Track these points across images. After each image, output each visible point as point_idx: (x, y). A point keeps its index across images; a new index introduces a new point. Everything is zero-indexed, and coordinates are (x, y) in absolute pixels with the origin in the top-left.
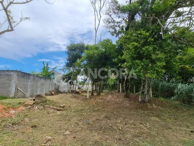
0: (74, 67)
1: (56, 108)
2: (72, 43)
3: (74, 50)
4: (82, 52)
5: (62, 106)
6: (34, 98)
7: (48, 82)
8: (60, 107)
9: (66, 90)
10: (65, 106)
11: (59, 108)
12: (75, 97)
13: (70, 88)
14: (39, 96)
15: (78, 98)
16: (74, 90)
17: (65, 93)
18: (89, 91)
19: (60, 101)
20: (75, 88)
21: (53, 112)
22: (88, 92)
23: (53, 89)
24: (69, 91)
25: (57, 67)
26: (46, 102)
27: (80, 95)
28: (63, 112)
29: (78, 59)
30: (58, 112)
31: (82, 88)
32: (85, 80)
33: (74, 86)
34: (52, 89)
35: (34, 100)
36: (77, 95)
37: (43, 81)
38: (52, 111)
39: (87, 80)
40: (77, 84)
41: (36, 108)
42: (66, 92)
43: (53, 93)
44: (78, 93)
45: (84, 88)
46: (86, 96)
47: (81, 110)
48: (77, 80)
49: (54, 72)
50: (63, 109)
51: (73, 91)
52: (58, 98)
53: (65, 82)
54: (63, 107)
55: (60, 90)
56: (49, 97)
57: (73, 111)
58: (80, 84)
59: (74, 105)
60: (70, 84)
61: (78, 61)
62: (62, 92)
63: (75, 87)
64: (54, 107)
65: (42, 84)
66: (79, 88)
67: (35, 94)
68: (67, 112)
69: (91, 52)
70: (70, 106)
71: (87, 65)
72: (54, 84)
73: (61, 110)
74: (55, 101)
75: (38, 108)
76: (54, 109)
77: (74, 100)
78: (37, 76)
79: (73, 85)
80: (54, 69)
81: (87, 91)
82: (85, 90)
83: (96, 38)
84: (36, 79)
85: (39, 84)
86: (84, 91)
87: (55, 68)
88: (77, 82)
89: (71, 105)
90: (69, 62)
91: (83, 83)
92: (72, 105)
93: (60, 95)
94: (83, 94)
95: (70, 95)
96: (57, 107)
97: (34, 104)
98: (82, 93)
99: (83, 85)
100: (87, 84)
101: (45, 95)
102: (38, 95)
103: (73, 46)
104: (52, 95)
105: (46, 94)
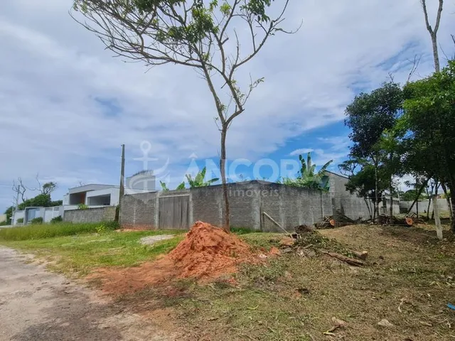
0: (377, 153)
1: (344, 257)
2: (358, 96)
3: (369, 110)
4: (393, 109)
5: (359, 254)
6: (295, 233)
7: (316, 198)
8: (355, 256)
9: (364, 213)
10: (366, 254)
11: (353, 260)
12: (394, 234)
13: (376, 210)
14: (302, 229)
15: (404, 237)
16: (388, 214)
17: (363, 222)
18: (442, 219)
19: (352, 242)
20: (391, 209)
21: (340, 266)
22: (437, 221)
23: (331, 215)
24: (375, 219)
25: (332, 161)
26: (318, 242)
27: (411, 228)
28: (364, 270)
29: (386, 131)
30: (352, 268)
31: (414, 209)
32: (421, 187)
33: (384, 204)
34: (328, 213)
35: (295, 236)
36: (397, 229)
37: (305, 196)
38: (335, 263)
39: (429, 183)
40: (394, 199)
41: (302, 253)
42: (364, 219)
43: (332, 222)
44: (402, 223)
45: (423, 207)
46: (435, 233)
47: (420, 272)
48: (392, 189)
49: (326, 174)
50: (364, 263)
51: (386, 218)
52: (346, 236)
53: (358, 196)
54: (364, 257)
55: (346, 215)
56: (323, 232)
57: (394, 272)
58: (407, 196)
59: (395, 256)
60: (374, 200)
61: (386, 135)
62: (353, 219)
63: (388, 206)
64: (340, 256)
65: (305, 204)
66: (403, 210)
67: (294, 224)
68: (377, 272)
69: (427, 101)
70: (381, 258)
71: (416, 141)
72: (331, 202)
73: (359, 263)
74: (339, 240)
75: (304, 253)
76: (340, 259)
77: (391, 242)
78: (293, 186)
79: (381, 204)
80: (325, 167)
81: (433, 219)
82: (425, 215)
84: (292, 194)
85: (299, 202)
86: (423, 217)
87: (328, 163)
88: (394, 194)
89: (384, 253)
90: (358, 143)
91: (415, 195)
92: (387, 255)
93: (351, 227)
94: (420, 226)
95: (379, 229)
96: (347, 255)
97: (296, 244)
98: (416, 223)
99: (416, 200)
100: (428, 197)
101: (314, 226)
102: (300, 226)
103: (364, 101)
104: (330, 226)
105: (316, 225)
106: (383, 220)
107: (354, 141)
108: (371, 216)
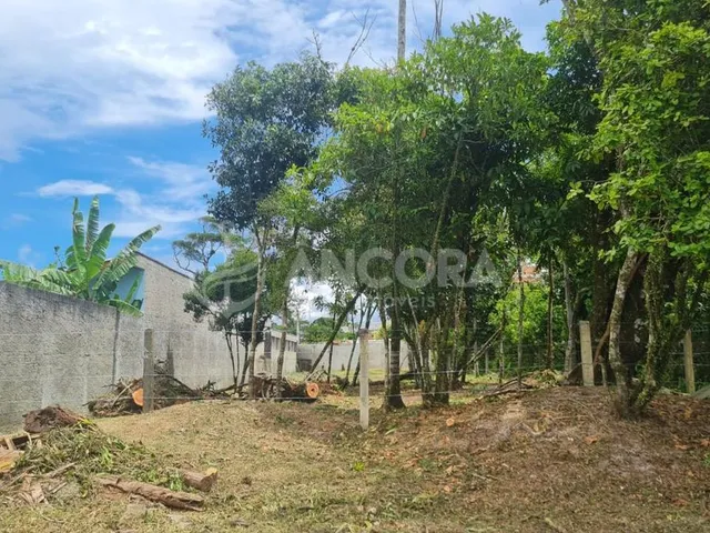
0: (266, 222)
1: (158, 491)
2: (245, 67)
3: (262, 112)
5: (197, 476)
6: (22, 433)
7: (103, 325)
8: (187, 483)
9: (222, 375)
10: (214, 476)
11: (179, 495)
12: (283, 422)
13: (249, 363)
14: (48, 417)
15: (301, 427)
16: (272, 374)
17: (215, 395)
18: (371, 384)
19: (184, 449)
20: (281, 362)
21: (145, 516)
22: (364, 388)
23: (139, 375)
24: (243, 385)
25: (157, 229)
26: (93, 454)
27: (315, 404)
28: (204, 517)
30: (176, 516)
31: (324, 361)
32: (343, 310)
33: (268, 350)
34: (131, 369)
35: (20, 443)
36: (289, 408)
37: (68, 321)
38: (134, 508)
39: (357, 305)
40: (289, 337)
41: (37, 492)
42: (218, 387)
43: (138, 396)
44: (296, 394)
45: (341, 358)
46: (356, 414)
47: (323, 504)
48: (287, 313)
49: (141, 262)
50: (207, 499)
51: (268, 382)
52: (171, 432)
53: (212, 328)
54: (206, 485)
55: (178, 375)
56: (110, 426)
57: (269, 513)
58: (312, 334)
59: (277, 474)
60: (246, 338)
61: (293, 180)
62: (193, 387)
63: (275, 353)
64: (147, 487)
65: (67, 345)
66: (304, 365)
67: (27, 406)
68: (234, 517)
70: (247, 481)
72: (142, 340)
73: (195, 503)
74: (150, 446)
75: (45, 490)
76: (149, 497)
77: (273, 440)
78: (33, 289)
79: (261, 347)
80: (136, 242)
81: (355, 384)
82: (342, 375)
83: (402, 20)
84: (29, 312)
85: (49, 339)
86: (339, 381)
87: (147, 234)
88: (290, 326)
89: (254, 469)
90: (228, 190)
91: (328, 331)
92: (260, 474)
93: (185, 408)
94: (331, 400)
95: (251, 409)
96: (167, 484)
97: (21, 466)
98: (324, 393)
99: (330, 342)
100: (353, 337)
101: (86, 410)
102: (43, 412)
103: (255, 82)
104: (133, 408)
105: (91, 407)
106: (261, 387)
107: (221, 182)
108: (236, 379)
